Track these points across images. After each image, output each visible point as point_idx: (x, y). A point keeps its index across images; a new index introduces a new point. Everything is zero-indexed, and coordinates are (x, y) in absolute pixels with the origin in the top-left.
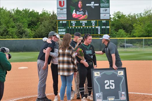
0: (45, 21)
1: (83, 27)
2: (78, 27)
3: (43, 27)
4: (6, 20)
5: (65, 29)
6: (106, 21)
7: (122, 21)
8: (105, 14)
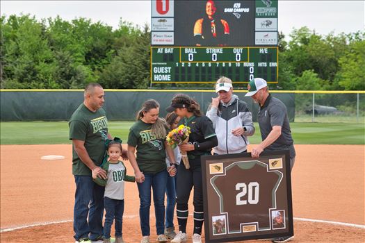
0: (126, 49)
1: (214, 64)
2: (200, 64)
3: (121, 63)
4: (32, 45)
5: (169, 68)
6: (268, 50)
7: (312, 51)
8: (266, 33)
